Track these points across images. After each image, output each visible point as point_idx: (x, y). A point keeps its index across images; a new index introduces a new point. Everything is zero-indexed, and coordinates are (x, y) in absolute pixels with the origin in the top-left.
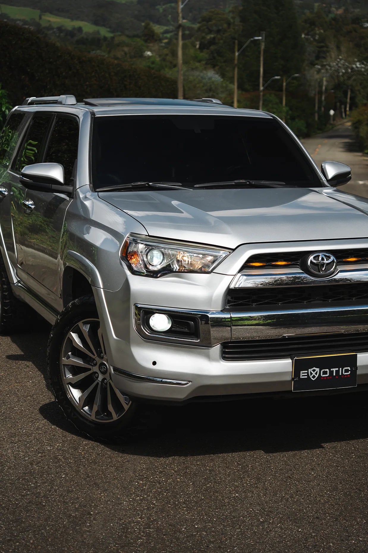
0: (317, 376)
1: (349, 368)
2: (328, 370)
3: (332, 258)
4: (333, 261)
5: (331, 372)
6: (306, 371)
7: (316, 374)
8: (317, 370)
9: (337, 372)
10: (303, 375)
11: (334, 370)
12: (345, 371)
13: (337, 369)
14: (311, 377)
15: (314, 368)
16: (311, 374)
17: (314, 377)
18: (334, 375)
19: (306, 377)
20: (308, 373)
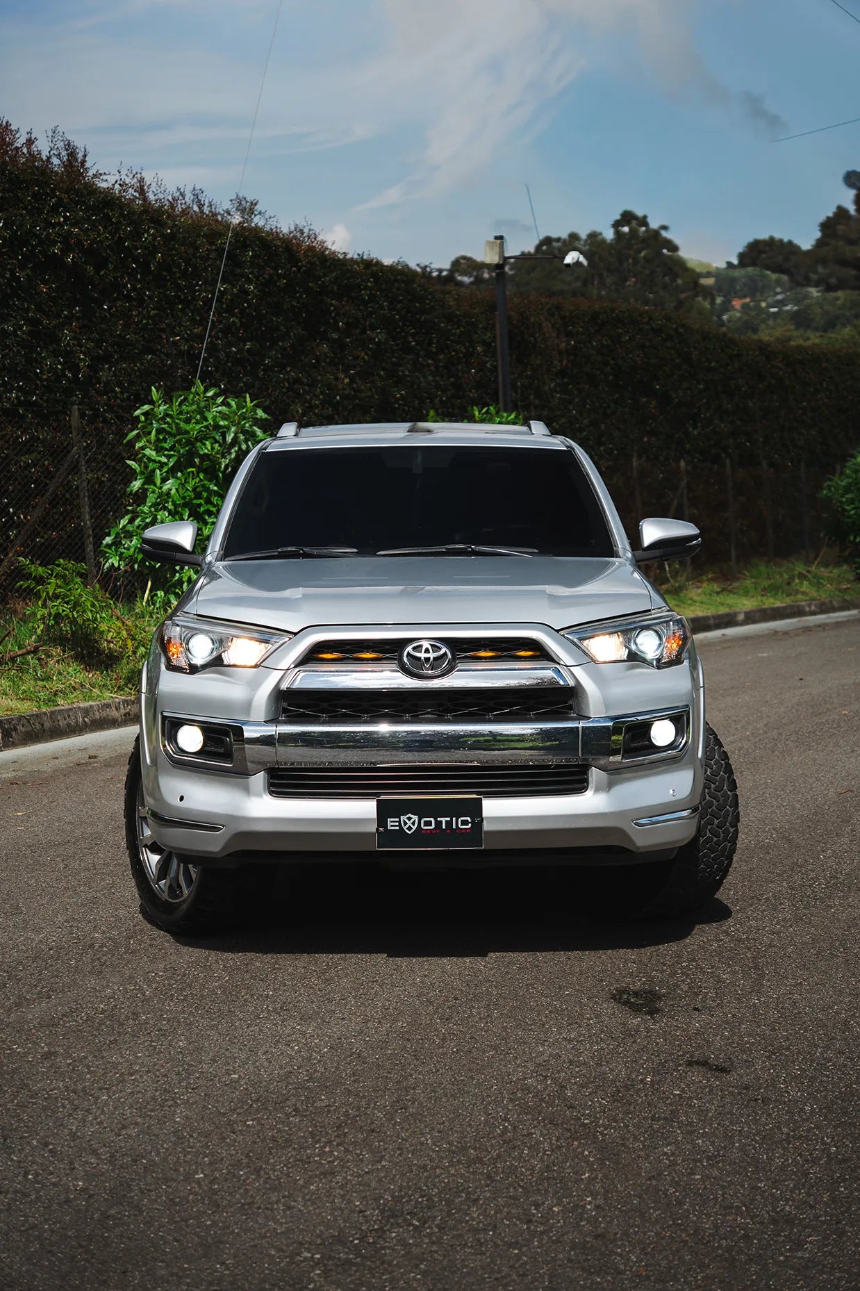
0: (414, 828)
1: (469, 819)
2: (432, 819)
3: (444, 650)
4: (445, 654)
5: (439, 824)
6: (397, 819)
7: (413, 823)
8: (415, 818)
9: (449, 823)
10: (392, 824)
11: (444, 820)
12: (462, 823)
13: (448, 819)
14: (405, 828)
15: (410, 815)
16: (405, 823)
17: (410, 828)
18: (444, 827)
19: (397, 828)
20: (399, 822)
